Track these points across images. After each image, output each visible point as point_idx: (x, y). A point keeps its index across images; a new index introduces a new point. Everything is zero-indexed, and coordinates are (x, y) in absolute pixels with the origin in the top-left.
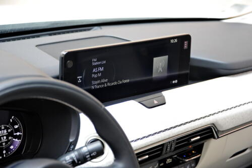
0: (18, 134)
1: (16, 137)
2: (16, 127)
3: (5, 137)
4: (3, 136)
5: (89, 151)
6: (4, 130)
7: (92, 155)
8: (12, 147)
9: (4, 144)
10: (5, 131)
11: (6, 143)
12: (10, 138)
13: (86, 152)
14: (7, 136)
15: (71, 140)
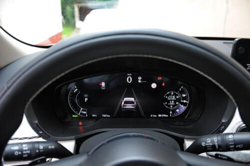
0: (185, 101)
1: (182, 103)
2: (184, 95)
3: (173, 102)
4: (172, 100)
5: (234, 141)
6: (173, 95)
7: (237, 146)
8: (178, 110)
9: (171, 106)
10: (174, 97)
11: (173, 106)
12: (177, 103)
13: (231, 141)
14: (175, 101)
15: (223, 121)
